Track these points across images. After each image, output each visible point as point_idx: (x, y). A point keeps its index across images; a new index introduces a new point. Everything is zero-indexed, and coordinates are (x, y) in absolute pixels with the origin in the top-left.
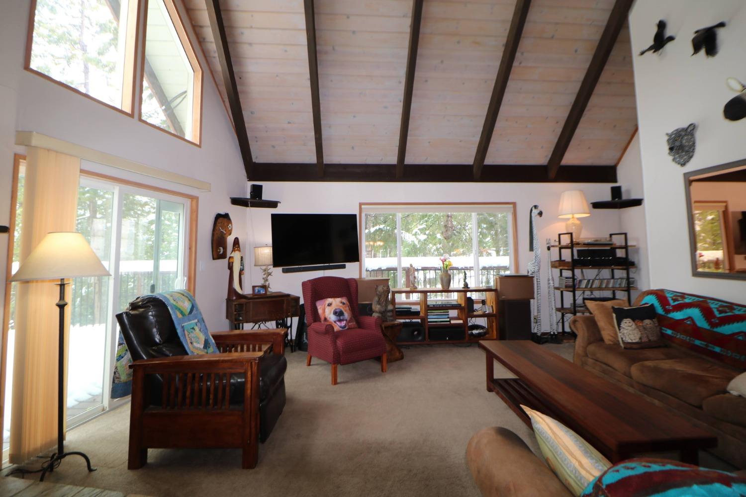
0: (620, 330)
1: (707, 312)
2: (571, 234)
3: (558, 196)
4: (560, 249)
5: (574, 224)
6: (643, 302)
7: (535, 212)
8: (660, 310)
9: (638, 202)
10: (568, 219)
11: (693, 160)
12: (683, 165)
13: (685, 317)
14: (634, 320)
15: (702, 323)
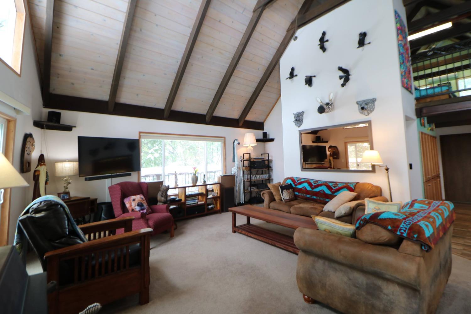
0: (282, 195)
1: (310, 184)
2: (250, 154)
3: (243, 135)
4: (244, 161)
5: (250, 149)
6: (287, 182)
7: (236, 143)
8: (294, 186)
9: (272, 140)
10: (248, 146)
11: (302, 125)
12: (299, 127)
13: (303, 187)
14: (287, 190)
15: (309, 188)
